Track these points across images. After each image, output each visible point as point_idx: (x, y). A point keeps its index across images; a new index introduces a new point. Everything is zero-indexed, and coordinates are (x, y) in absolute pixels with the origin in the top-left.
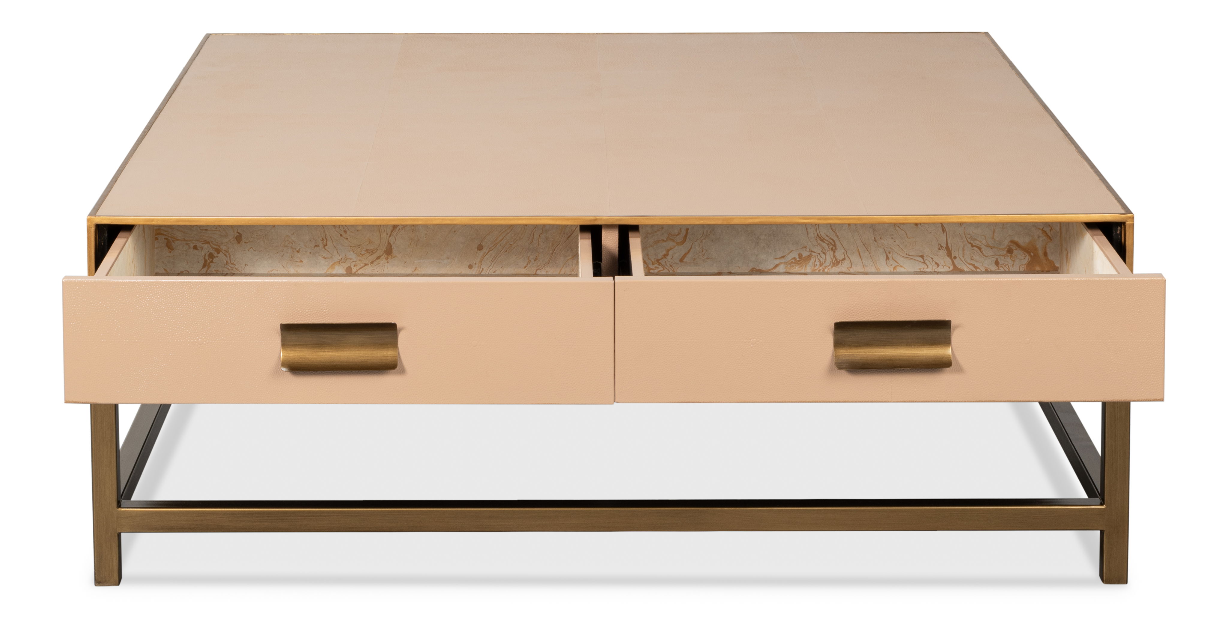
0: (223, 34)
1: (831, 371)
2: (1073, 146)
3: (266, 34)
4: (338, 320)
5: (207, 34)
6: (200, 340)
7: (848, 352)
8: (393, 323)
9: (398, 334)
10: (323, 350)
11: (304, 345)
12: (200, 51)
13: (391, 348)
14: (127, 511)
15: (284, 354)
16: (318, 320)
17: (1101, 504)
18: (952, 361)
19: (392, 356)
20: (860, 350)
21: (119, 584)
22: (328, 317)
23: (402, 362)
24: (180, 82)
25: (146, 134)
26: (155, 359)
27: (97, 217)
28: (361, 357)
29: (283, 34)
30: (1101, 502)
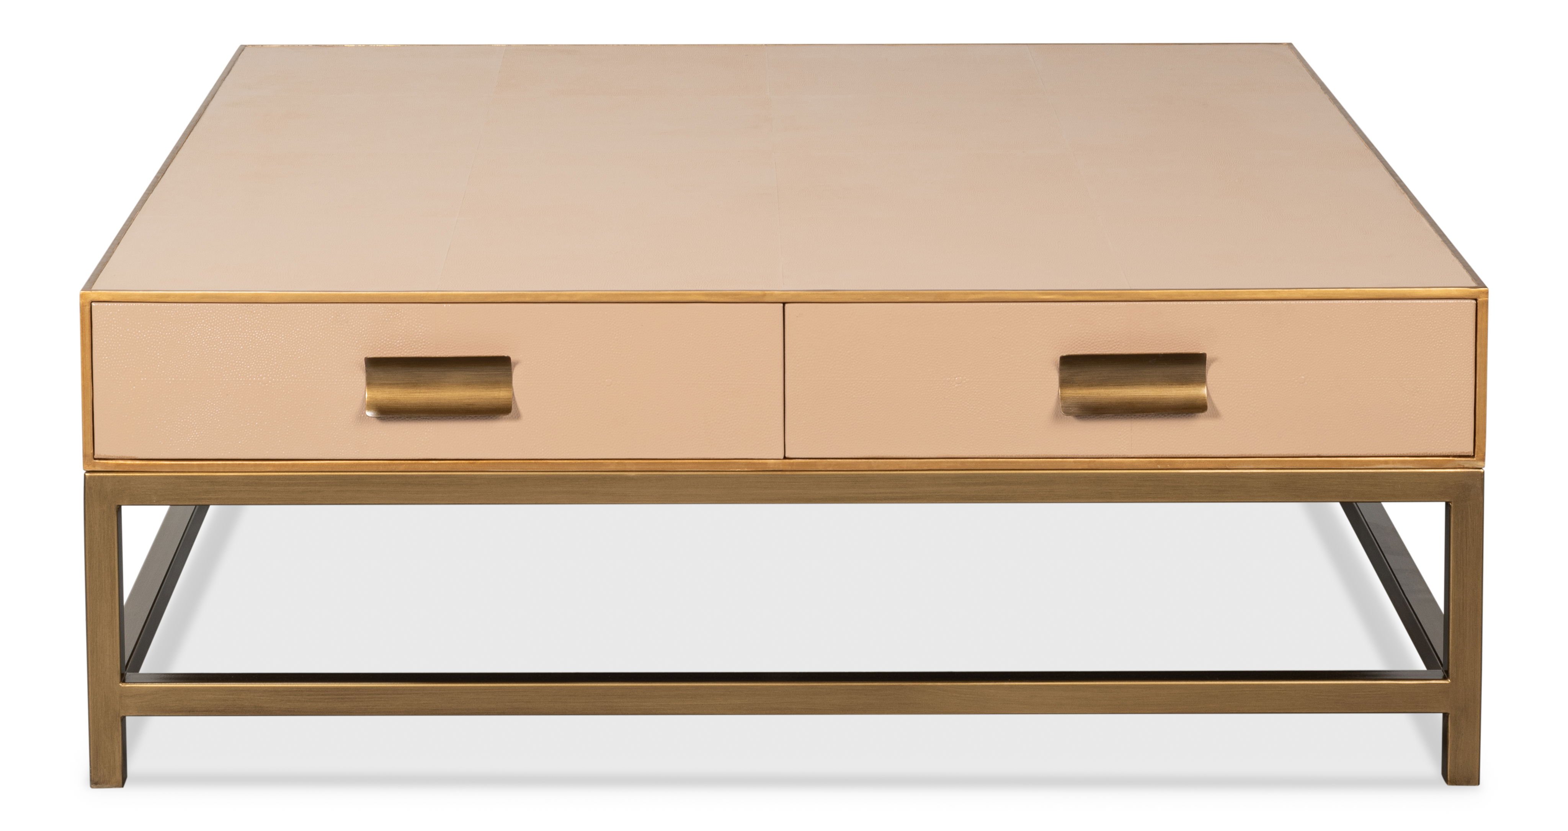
0: (262, 45)
1: (1056, 416)
2: (1407, 196)
3: (321, 46)
4: (438, 353)
5: (241, 46)
6: (264, 378)
7: (1076, 394)
8: (506, 355)
9: (512, 370)
10: (418, 391)
11: (394, 384)
12: (231, 69)
13: (503, 388)
14: (134, 687)
15: (369, 396)
16: (412, 352)
17: (1445, 678)
18: (1208, 405)
19: (504, 397)
20: (1092, 391)
21: (123, 786)
22: (425, 349)
23: (517, 406)
24: (205, 110)
25: (159, 180)
26: (208, 402)
27: (93, 292)
28: (466, 399)
29: (344, 45)
30: (1444, 675)
